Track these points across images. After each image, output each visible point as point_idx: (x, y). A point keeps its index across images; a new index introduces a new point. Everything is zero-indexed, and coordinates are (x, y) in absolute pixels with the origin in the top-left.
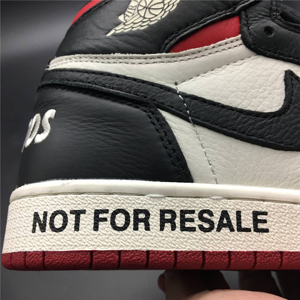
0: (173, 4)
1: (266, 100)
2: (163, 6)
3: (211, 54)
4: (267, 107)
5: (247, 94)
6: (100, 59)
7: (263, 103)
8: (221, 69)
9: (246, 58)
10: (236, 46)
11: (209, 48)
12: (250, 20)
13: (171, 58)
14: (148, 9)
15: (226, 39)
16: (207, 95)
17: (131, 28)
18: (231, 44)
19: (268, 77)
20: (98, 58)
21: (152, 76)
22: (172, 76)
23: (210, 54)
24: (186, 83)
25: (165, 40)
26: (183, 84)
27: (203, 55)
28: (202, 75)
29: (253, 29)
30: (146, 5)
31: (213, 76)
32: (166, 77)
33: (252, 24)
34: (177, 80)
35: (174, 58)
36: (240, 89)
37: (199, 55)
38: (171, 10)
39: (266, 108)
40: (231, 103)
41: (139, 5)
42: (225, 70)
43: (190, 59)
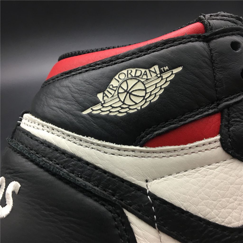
0: (155, 94)
1: (235, 212)
2: (144, 95)
3: (187, 154)
4: (235, 219)
5: (217, 203)
6: (72, 138)
7: (231, 214)
8: (195, 172)
9: (222, 162)
10: (213, 148)
11: (186, 149)
12: (231, 121)
13: (145, 153)
14: (128, 94)
15: (205, 139)
16: (176, 199)
17: (108, 112)
18: (209, 145)
19: (240, 186)
20: (71, 137)
21: (123, 170)
22: (144, 173)
23: (185, 154)
24: (157, 182)
25: (142, 132)
26: (153, 182)
27: (179, 154)
28: (175, 175)
29: (233, 131)
30: (127, 89)
31: (186, 178)
32: (138, 173)
33: (233, 126)
34: (148, 177)
35: (149, 153)
36: (211, 197)
37: (174, 154)
38: (152, 101)
39: (233, 220)
40: (200, 211)
41: (120, 86)
42: (198, 173)
43: (165, 157)
